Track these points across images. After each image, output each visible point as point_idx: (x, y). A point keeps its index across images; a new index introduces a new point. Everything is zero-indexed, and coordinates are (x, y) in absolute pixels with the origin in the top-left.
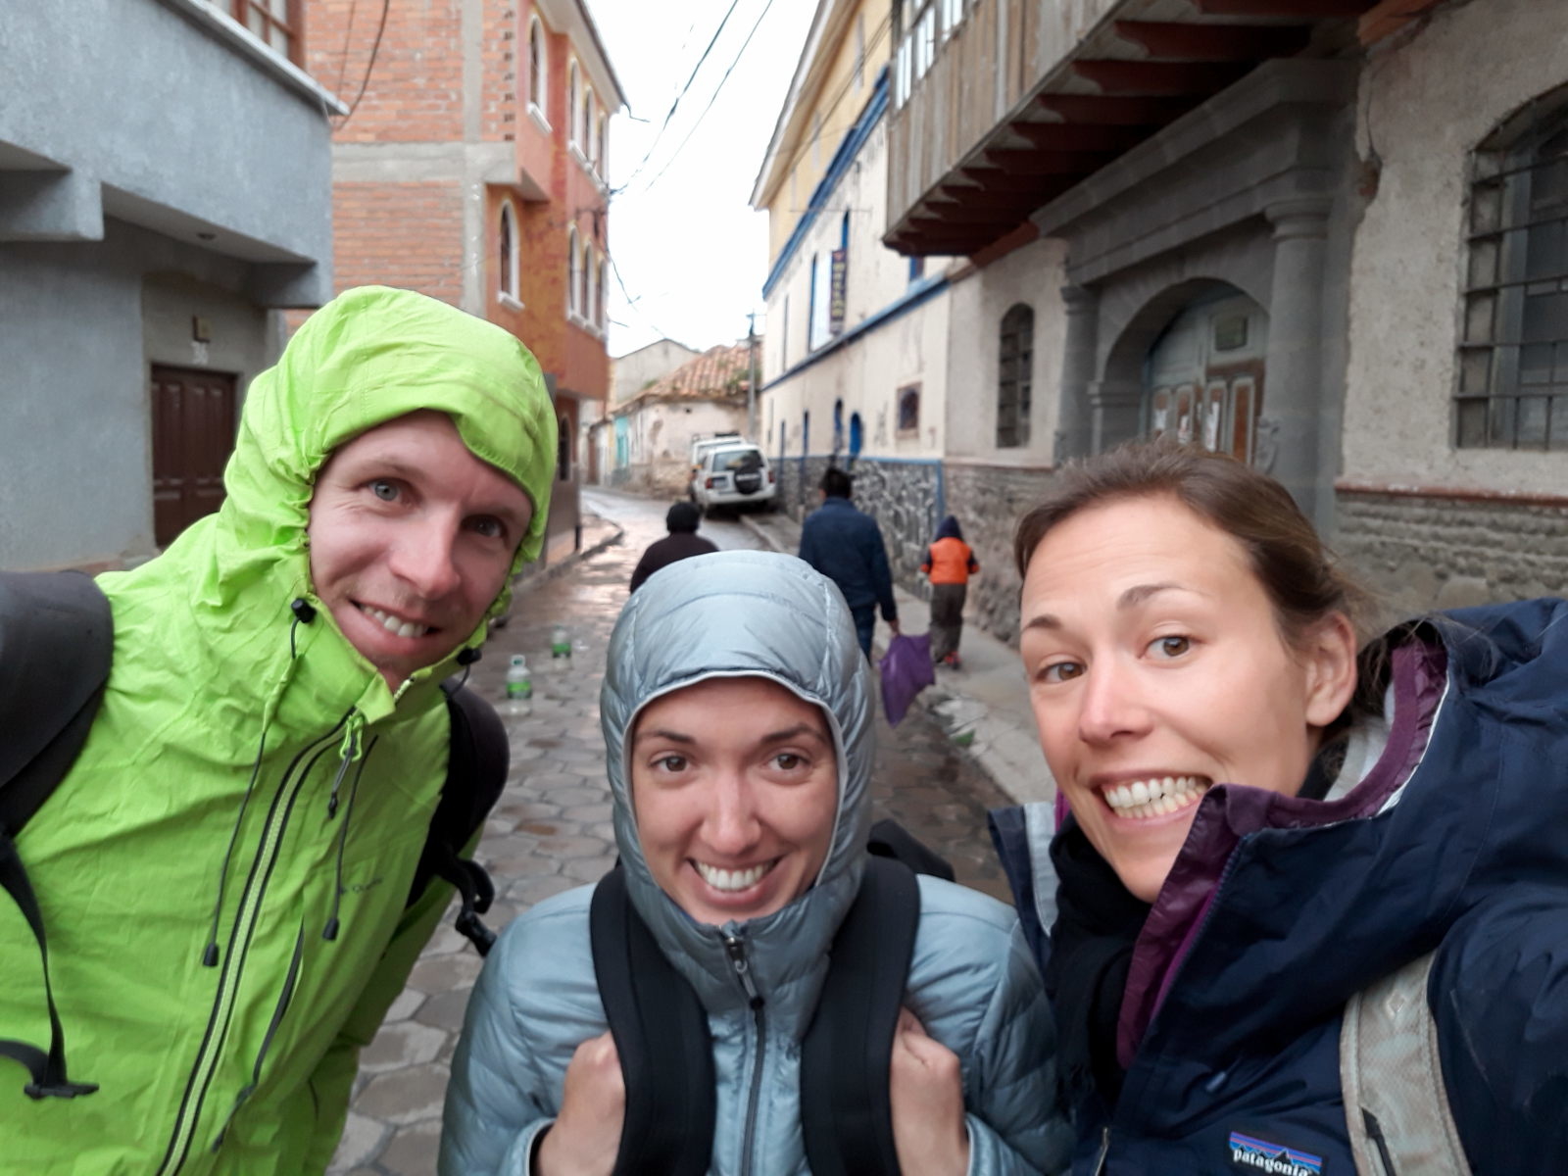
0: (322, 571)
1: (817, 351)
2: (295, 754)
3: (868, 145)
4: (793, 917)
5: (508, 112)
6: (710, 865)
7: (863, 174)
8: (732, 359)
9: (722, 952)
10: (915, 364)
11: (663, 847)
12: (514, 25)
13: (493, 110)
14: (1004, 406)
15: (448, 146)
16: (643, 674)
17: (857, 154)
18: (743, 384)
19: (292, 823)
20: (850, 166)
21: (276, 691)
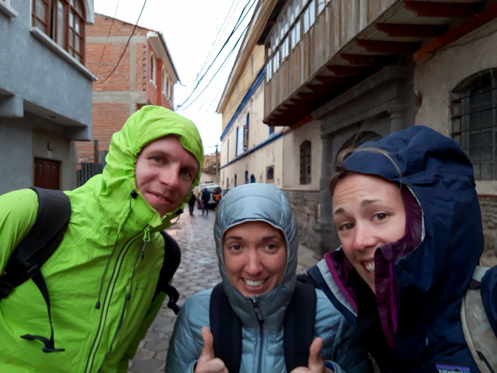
0: (139, 182)
1: (239, 156)
2: (126, 242)
3: (255, 94)
4: (273, 293)
5: (144, 82)
6: (248, 279)
7: (254, 103)
8: (211, 159)
9: (251, 305)
10: (272, 159)
11: (234, 273)
12: (146, 56)
13: (139, 81)
14: (302, 172)
15: (125, 92)
16: (226, 221)
17: (252, 96)
18: (214, 167)
19: (123, 265)
20: (249, 100)
21: (123, 220)
